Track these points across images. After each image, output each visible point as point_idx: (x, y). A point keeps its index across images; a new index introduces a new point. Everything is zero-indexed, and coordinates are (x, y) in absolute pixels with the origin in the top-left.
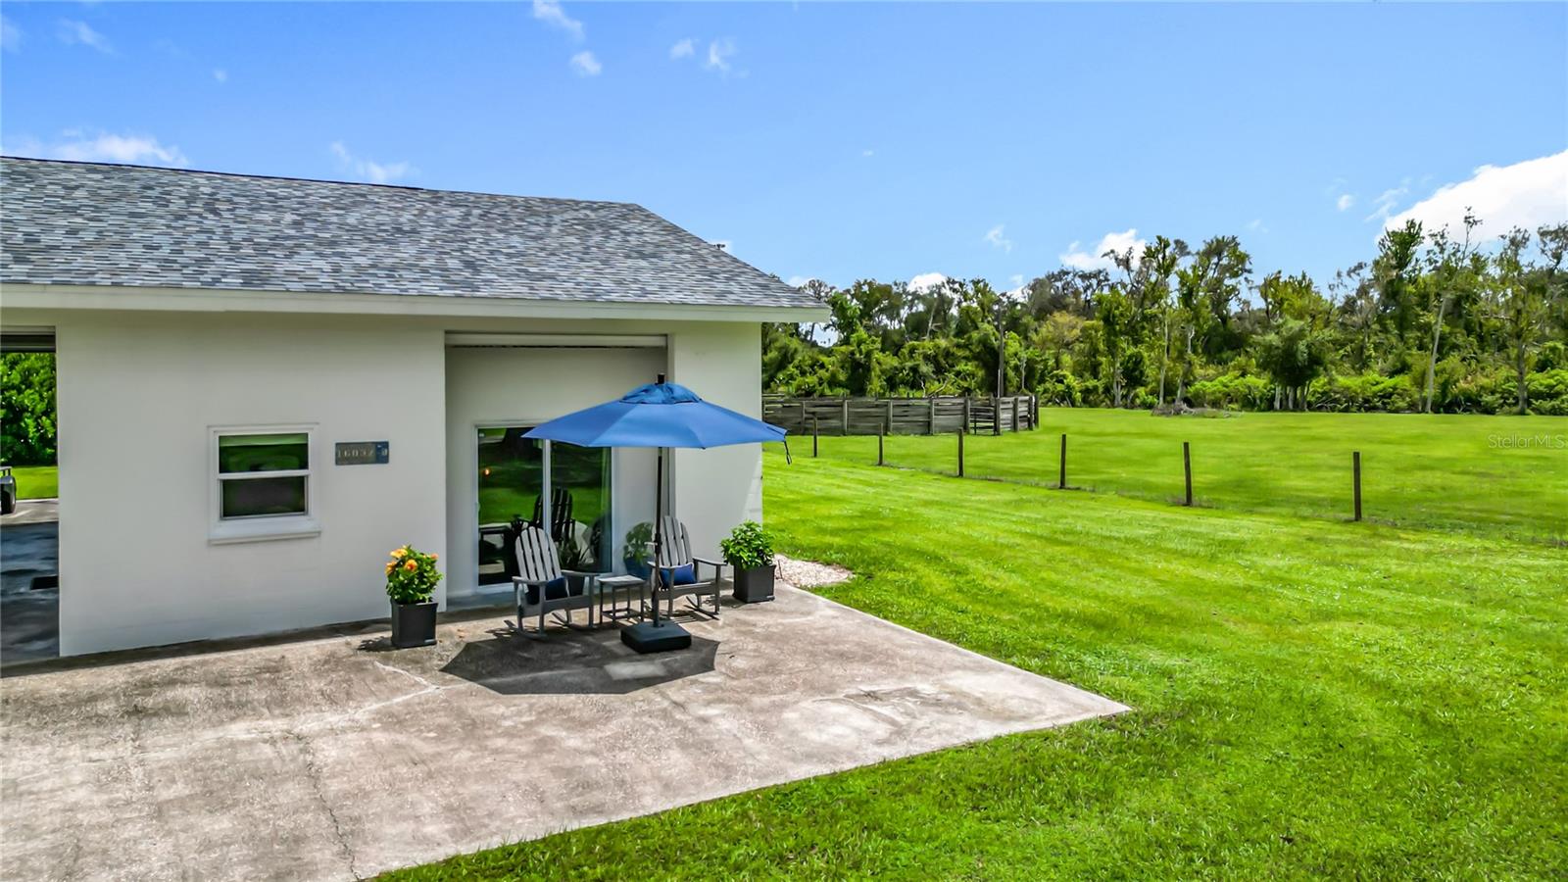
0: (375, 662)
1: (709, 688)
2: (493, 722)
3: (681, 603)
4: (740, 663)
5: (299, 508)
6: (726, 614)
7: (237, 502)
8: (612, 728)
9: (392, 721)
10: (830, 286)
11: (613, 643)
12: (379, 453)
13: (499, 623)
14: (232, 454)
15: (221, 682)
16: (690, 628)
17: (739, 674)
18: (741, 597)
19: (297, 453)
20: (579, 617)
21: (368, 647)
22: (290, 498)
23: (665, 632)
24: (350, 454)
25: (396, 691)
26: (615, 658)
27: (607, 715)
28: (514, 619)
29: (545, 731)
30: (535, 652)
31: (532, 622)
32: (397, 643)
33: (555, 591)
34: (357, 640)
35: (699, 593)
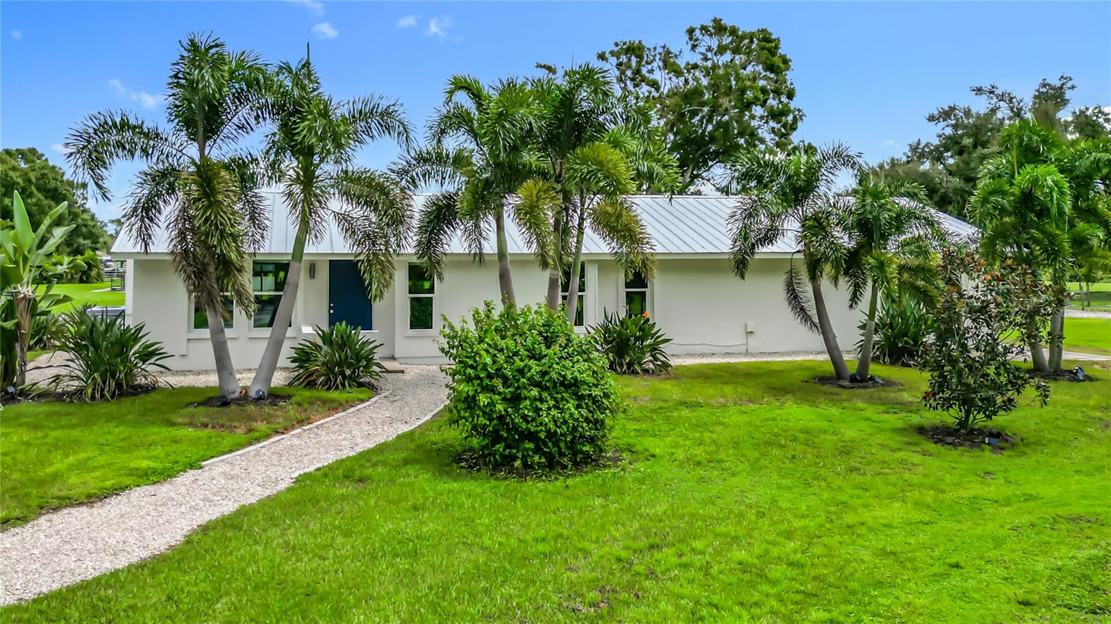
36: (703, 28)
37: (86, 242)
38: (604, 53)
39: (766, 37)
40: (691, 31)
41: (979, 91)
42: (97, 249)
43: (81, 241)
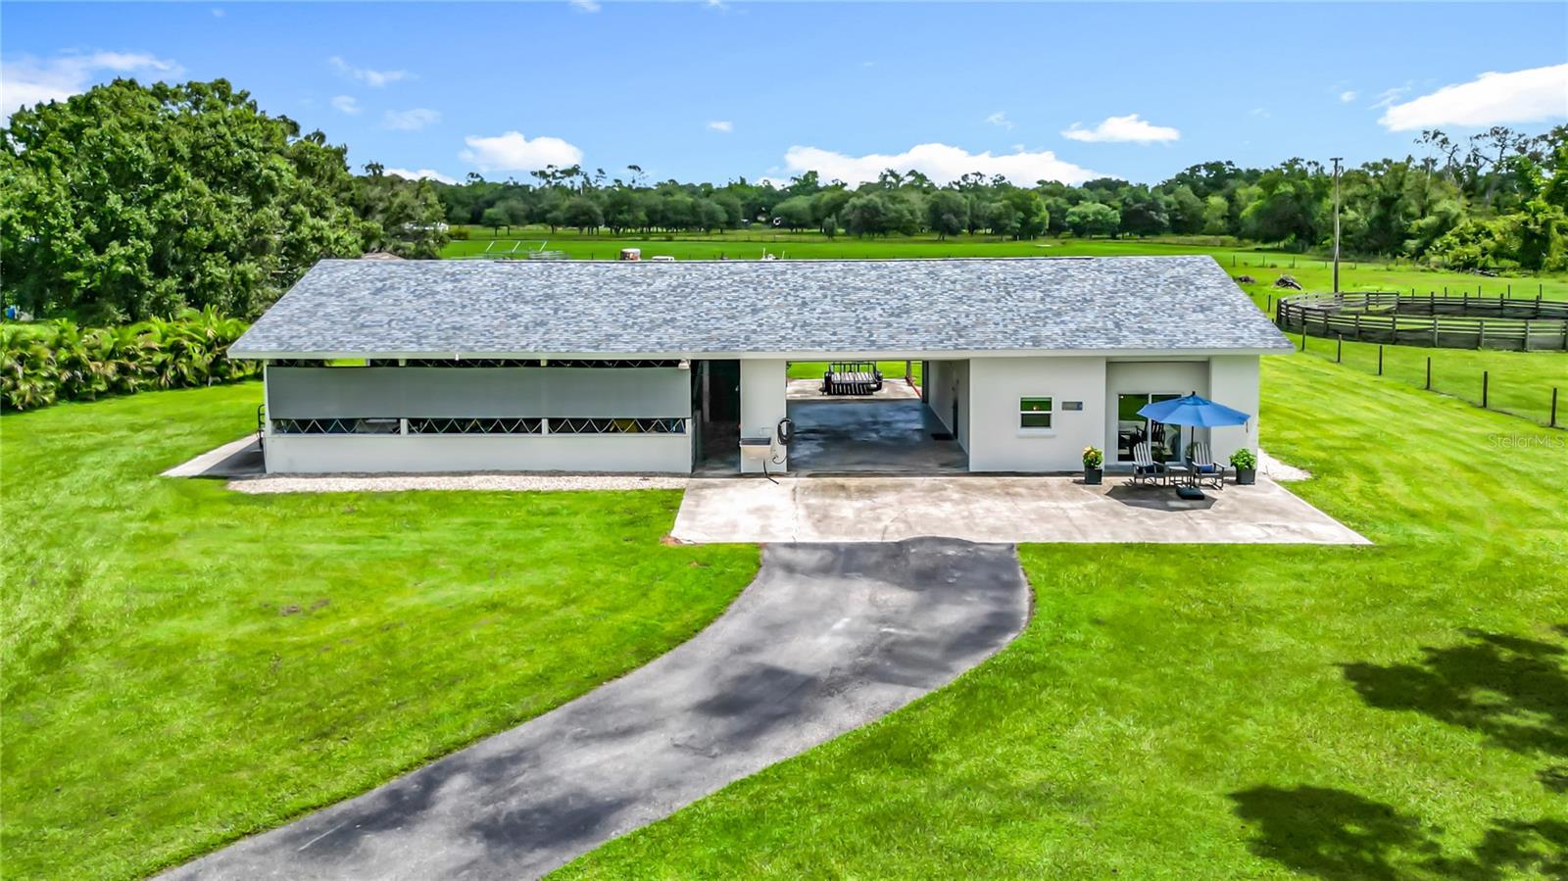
0: (1080, 487)
1: (1205, 514)
2: (1124, 514)
3: (1208, 481)
4: (1222, 508)
5: (1048, 425)
6: (1227, 488)
7: (1027, 422)
8: (1163, 521)
9: (1091, 508)
10: (1517, 132)
11: (1173, 493)
12: (1078, 406)
13: (1126, 479)
14: (1026, 404)
15: (1029, 488)
16: (1204, 491)
17: (1219, 512)
18: (1238, 482)
19: (1047, 404)
20: (1160, 481)
21: (1075, 482)
22: (1045, 421)
23: (1195, 491)
24: (1067, 406)
25: (1090, 499)
26: (1172, 499)
27: (1164, 517)
28: (1133, 479)
29: (1141, 518)
30: (1141, 493)
31: (1139, 481)
32: (1086, 482)
33: (1150, 470)
34: (1071, 479)
35: (1216, 477)
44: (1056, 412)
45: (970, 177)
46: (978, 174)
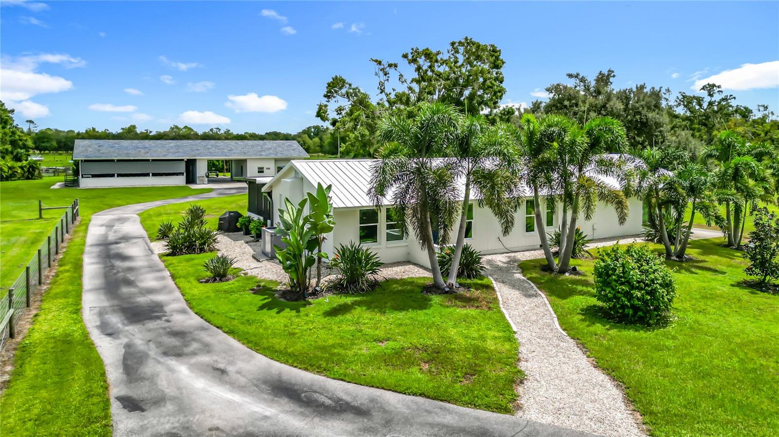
12: (269, 169)
14: (259, 168)
19: (263, 168)
36: (460, 43)
37: (22, 151)
38: (407, 54)
39: (494, 50)
40: (453, 44)
41: (570, 76)
42: (29, 155)
43: (19, 150)
44: (265, 170)
45: (214, 130)
46: (218, 128)
